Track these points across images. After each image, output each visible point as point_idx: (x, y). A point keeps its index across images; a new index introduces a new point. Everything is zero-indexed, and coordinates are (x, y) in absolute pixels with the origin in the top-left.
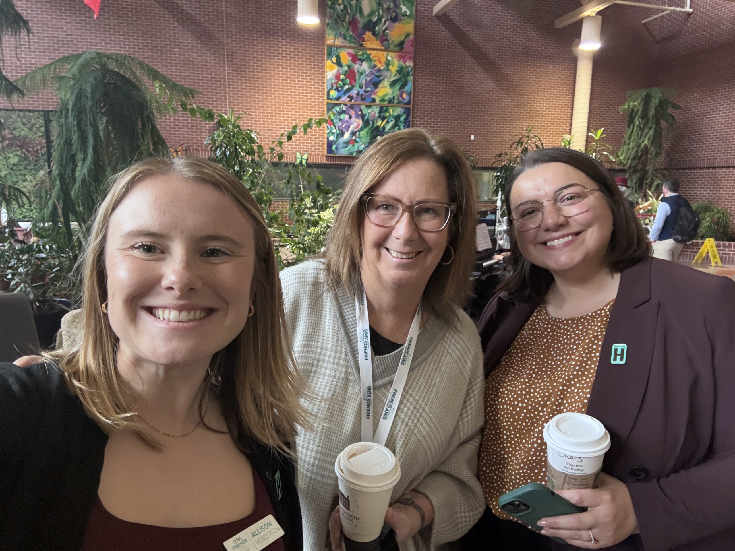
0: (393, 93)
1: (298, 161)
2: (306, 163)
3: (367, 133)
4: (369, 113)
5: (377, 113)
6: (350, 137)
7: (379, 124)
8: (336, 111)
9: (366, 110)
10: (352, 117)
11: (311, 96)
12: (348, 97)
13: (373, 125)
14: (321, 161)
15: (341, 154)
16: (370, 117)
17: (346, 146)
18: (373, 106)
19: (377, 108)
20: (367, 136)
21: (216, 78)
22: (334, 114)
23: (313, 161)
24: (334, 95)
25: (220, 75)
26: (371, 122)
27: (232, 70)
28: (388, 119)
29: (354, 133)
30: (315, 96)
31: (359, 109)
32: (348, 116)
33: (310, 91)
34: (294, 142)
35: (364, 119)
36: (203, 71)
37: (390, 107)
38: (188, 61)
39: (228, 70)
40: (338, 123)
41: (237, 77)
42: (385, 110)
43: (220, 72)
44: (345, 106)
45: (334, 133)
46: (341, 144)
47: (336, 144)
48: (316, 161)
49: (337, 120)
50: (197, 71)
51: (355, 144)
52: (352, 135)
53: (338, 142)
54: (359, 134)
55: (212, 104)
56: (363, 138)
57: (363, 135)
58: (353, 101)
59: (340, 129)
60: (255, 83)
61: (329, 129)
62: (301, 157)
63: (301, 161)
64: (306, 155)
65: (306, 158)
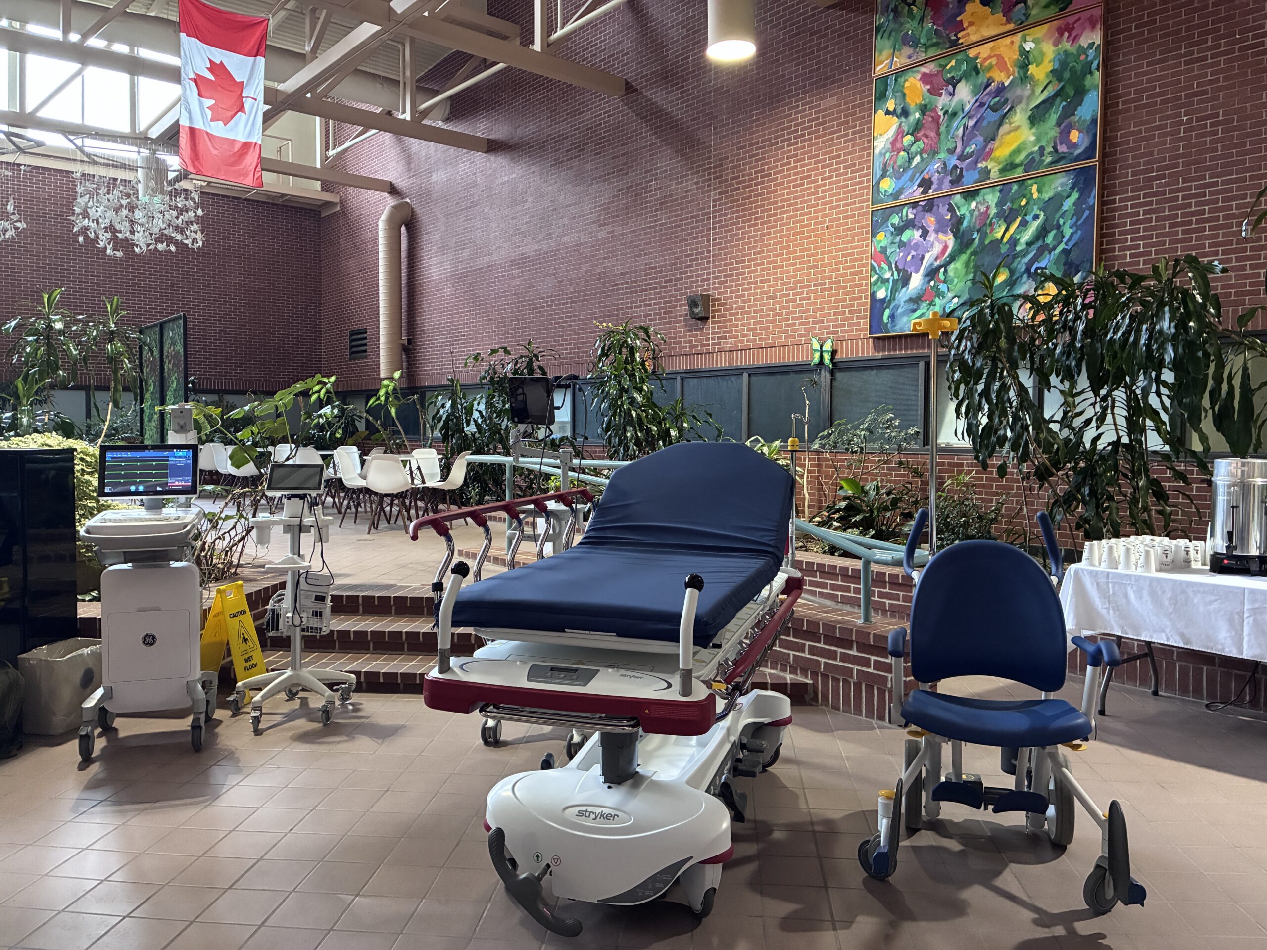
0: (1038, 140)
1: (816, 359)
2: (832, 360)
3: (967, 264)
4: (971, 212)
5: (994, 205)
6: (923, 284)
7: (999, 235)
8: (893, 225)
9: (964, 205)
10: (928, 231)
11: (845, 205)
12: (919, 186)
13: (982, 240)
14: (863, 353)
15: (902, 329)
16: (975, 222)
17: (915, 307)
18: (983, 191)
19: (994, 192)
20: (967, 273)
21: (697, 216)
22: (889, 235)
23: (847, 354)
24: (890, 188)
25: (704, 209)
26: (976, 233)
27: (720, 193)
28: (1026, 215)
29: (932, 273)
30: (854, 203)
31: (947, 207)
32: (920, 231)
33: (844, 193)
34: (811, 317)
35: (958, 229)
36: (682, 209)
37: (1030, 182)
38: (665, 197)
39: (715, 195)
40: (896, 255)
41: (726, 203)
42: (1017, 191)
43: (704, 203)
44: (913, 208)
45: (888, 280)
46: (902, 304)
47: (891, 306)
48: (852, 353)
49: (895, 248)
50: (676, 211)
51: (937, 300)
52: (927, 279)
53: (896, 302)
54: (946, 271)
55: (691, 266)
56: (956, 280)
57: (955, 273)
58: (931, 191)
59: (900, 267)
60: (751, 209)
61: (877, 273)
62: (821, 347)
63: (821, 357)
64: (830, 341)
65: (830, 349)
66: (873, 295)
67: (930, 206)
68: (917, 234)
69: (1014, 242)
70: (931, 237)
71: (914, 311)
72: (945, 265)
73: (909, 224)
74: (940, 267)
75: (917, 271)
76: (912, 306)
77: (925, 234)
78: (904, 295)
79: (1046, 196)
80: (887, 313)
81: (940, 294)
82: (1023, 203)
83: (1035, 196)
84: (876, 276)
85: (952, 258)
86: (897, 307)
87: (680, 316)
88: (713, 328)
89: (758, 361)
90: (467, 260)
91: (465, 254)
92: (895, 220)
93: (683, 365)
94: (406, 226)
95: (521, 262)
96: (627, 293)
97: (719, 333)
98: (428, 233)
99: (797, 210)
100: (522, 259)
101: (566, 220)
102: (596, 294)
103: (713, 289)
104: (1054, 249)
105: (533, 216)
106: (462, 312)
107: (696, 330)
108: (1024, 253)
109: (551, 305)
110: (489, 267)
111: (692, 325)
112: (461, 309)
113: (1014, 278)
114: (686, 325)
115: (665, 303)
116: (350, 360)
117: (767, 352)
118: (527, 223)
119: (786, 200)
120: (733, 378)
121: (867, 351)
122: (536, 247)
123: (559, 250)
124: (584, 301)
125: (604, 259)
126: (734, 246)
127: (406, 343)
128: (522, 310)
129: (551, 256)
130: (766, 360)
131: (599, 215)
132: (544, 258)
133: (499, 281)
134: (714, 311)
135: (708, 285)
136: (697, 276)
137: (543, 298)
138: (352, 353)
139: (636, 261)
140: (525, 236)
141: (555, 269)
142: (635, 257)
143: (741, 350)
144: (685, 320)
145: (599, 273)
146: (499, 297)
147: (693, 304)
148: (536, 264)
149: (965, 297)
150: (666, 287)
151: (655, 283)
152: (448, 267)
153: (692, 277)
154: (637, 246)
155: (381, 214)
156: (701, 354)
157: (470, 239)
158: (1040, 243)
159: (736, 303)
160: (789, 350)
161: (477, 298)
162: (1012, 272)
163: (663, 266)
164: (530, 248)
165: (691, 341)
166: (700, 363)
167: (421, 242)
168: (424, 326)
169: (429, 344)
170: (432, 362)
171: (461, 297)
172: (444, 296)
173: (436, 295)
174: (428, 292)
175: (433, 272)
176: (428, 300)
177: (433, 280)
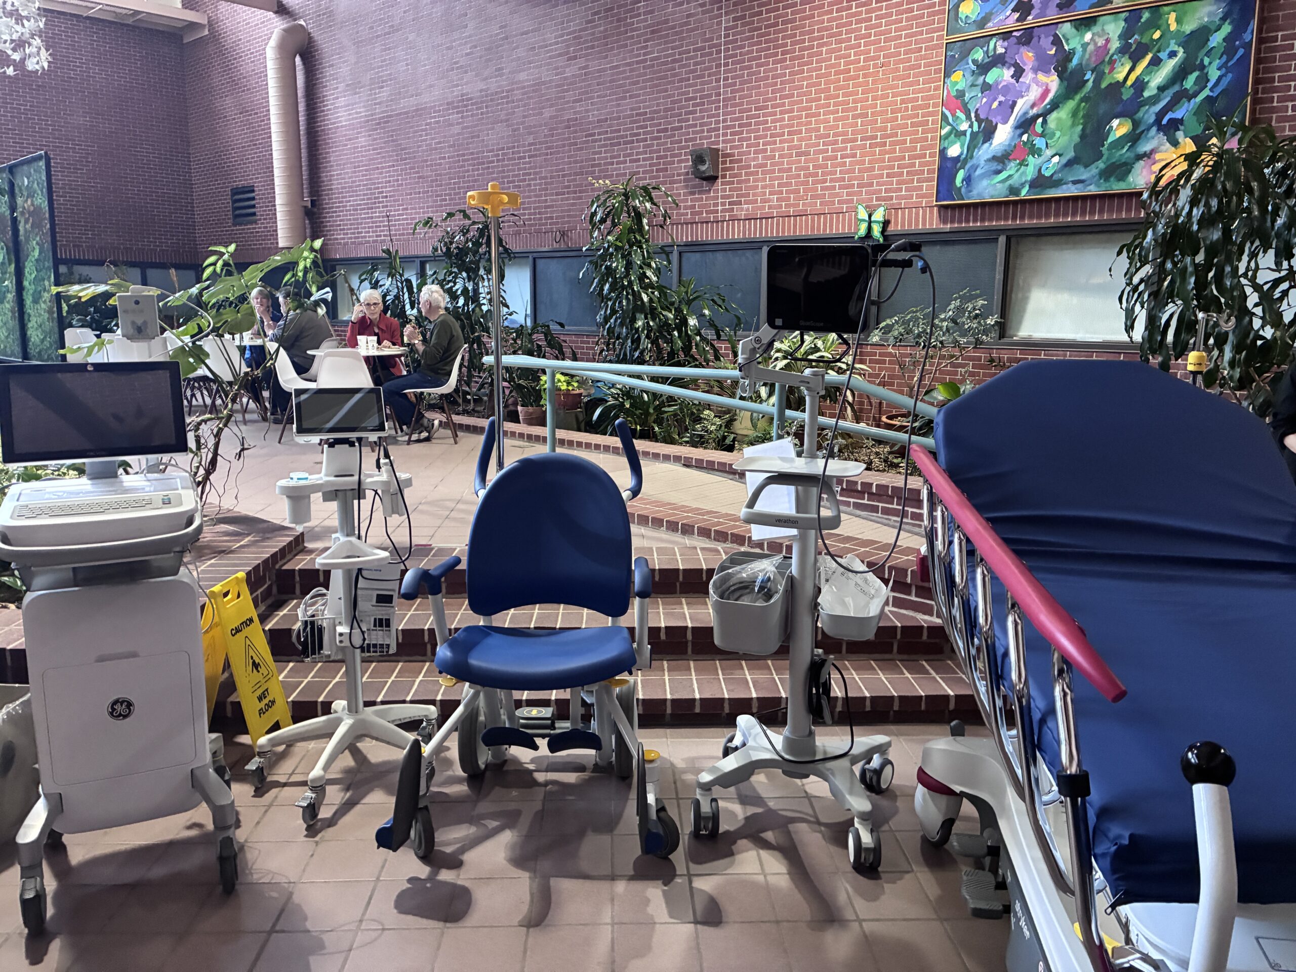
1: (862, 231)
2: (883, 232)
3: (1074, 114)
4: (1085, 46)
5: (1116, 38)
6: (1012, 138)
7: (1120, 77)
8: (974, 62)
9: (1075, 37)
10: (1024, 70)
11: (907, 36)
12: (1013, 10)
13: (1097, 82)
14: (924, 224)
15: (979, 195)
16: (1089, 59)
17: (999, 168)
18: (1102, 19)
19: (1115, 20)
20: (1074, 125)
21: (703, 48)
22: (968, 75)
23: (903, 225)
24: (972, 13)
25: (712, 39)
26: (1089, 73)
27: (735, 20)
28: (1159, 51)
29: (1026, 124)
30: (921, 33)
31: (1052, 38)
32: (1013, 69)
33: (908, 19)
34: (856, 178)
35: (1065, 68)
36: (683, 39)
37: (1166, 9)
38: (658, 24)
39: (727, 21)
40: (977, 101)
41: (743, 32)
42: (1148, 20)
43: (713, 32)
44: (1004, 40)
45: (964, 133)
46: (982, 163)
47: (967, 167)
48: (910, 224)
49: (976, 92)
50: (674, 41)
51: (1030, 158)
52: (1019, 131)
53: (974, 161)
54: (1045, 122)
55: (694, 112)
56: (1058, 134)
57: (1057, 124)
58: (1030, 18)
59: (982, 116)
60: (777, 39)
61: (949, 124)
62: (870, 216)
63: (870, 228)
64: (882, 209)
65: (882, 219)
66: (943, 152)
67: (1027, 37)
68: (1006, 74)
69: (1140, 85)
70: (1028, 77)
71: (999, 172)
72: (1045, 114)
73: (998, 61)
74: (1037, 116)
75: (1005, 122)
76: (995, 166)
77: (1019, 73)
78: (985, 152)
79: (1189, 27)
80: (961, 175)
81: (1035, 151)
82: (1157, 35)
83: (1173, 27)
84: (948, 128)
85: (1055, 105)
86: (975, 168)
87: (679, 175)
88: (724, 190)
89: (783, 232)
90: (387, 101)
91: (384, 94)
92: (979, 55)
93: (684, 235)
94: (301, 56)
95: (462, 104)
96: (605, 146)
97: (731, 196)
98: (332, 65)
99: (841, 41)
100: (463, 100)
101: (521, 52)
102: (564, 146)
103: (724, 142)
104: (1195, 95)
105: (476, 47)
106: (383, 168)
107: (700, 193)
108: (1154, 100)
109: (503, 160)
110: (417, 110)
111: (694, 187)
112: (381, 163)
113: (1138, 132)
114: (686, 187)
115: (658, 158)
116: (235, 225)
117: (795, 221)
118: (467, 54)
119: (826, 29)
120: (749, 254)
121: (931, 222)
122: (482, 86)
123: (513, 90)
124: (547, 154)
125: (575, 101)
126: (753, 88)
127: (309, 205)
128: (463, 166)
129: (502, 98)
130: (795, 231)
131: (568, 46)
132: (492, 100)
133: (431, 129)
134: (724, 170)
135: (717, 136)
136: (702, 125)
137: (492, 151)
138: (236, 216)
139: (619, 105)
140: (466, 72)
141: (507, 115)
142: (617, 99)
143: (761, 219)
144: (685, 180)
145: (568, 120)
146: (431, 150)
147: (699, 159)
148: (481, 108)
149: (1071, 154)
150: (659, 138)
151: (644, 133)
152: (361, 110)
153: (695, 126)
154: (621, 86)
155: (269, 39)
156: (707, 222)
157: (390, 74)
158: (1176, 88)
159: (754, 159)
160: (825, 219)
161: (402, 150)
162: (1136, 124)
163: (655, 112)
164: (473, 87)
165: (693, 207)
166: (704, 234)
167: (323, 78)
168: (332, 184)
169: (339, 207)
170: (344, 229)
171: (381, 148)
172: (358, 147)
173: (346, 145)
174: (335, 142)
175: (341, 117)
176: (336, 151)
177: (342, 127)
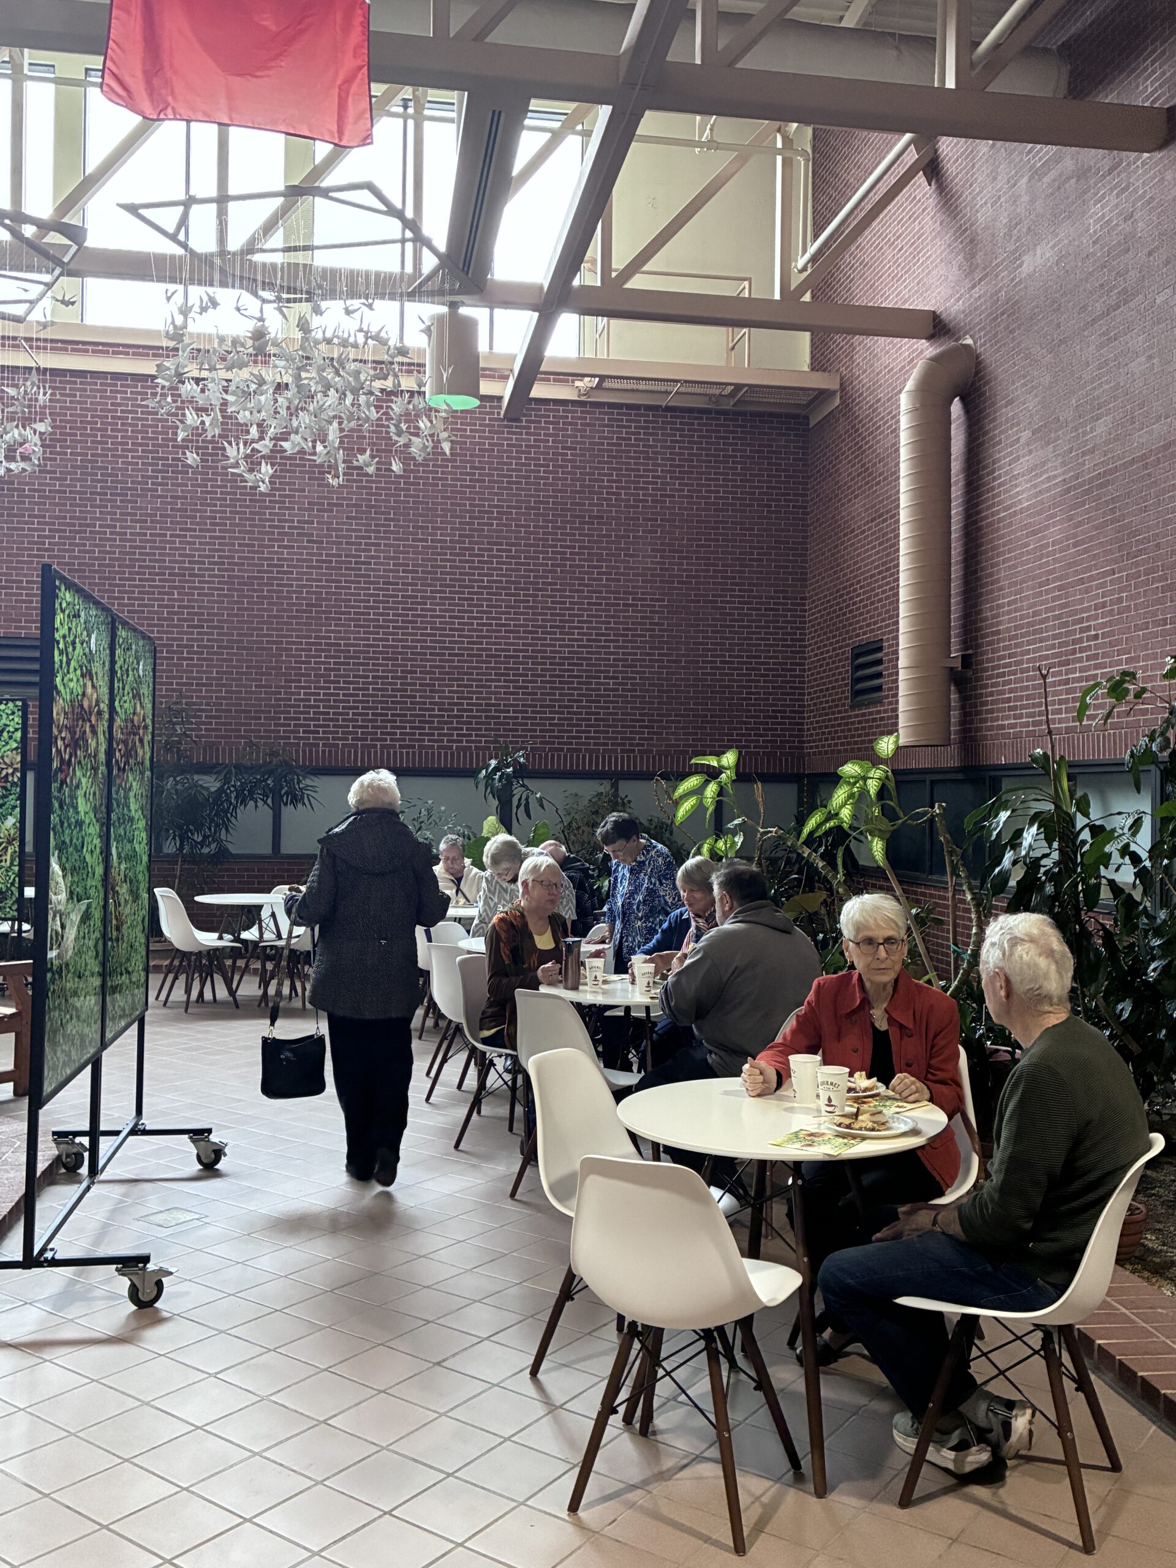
90: (1107, 442)
91: (1102, 427)
94: (962, 397)
98: (1011, 402)
106: (1092, 578)
112: (1089, 569)
116: (852, 707)
127: (958, 664)
138: (857, 693)
155: (905, 380)
161: (1132, 535)
167: (995, 428)
168: (999, 623)
169: (1009, 665)
170: (1015, 708)
171: (1091, 539)
172: (1047, 545)
173: (1027, 545)
174: (1010, 541)
175: (1023, 492)
176: (1009, 559)
177: (1021, 511)
